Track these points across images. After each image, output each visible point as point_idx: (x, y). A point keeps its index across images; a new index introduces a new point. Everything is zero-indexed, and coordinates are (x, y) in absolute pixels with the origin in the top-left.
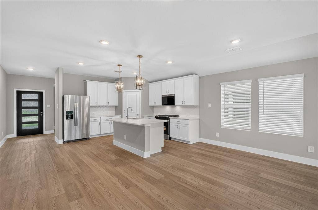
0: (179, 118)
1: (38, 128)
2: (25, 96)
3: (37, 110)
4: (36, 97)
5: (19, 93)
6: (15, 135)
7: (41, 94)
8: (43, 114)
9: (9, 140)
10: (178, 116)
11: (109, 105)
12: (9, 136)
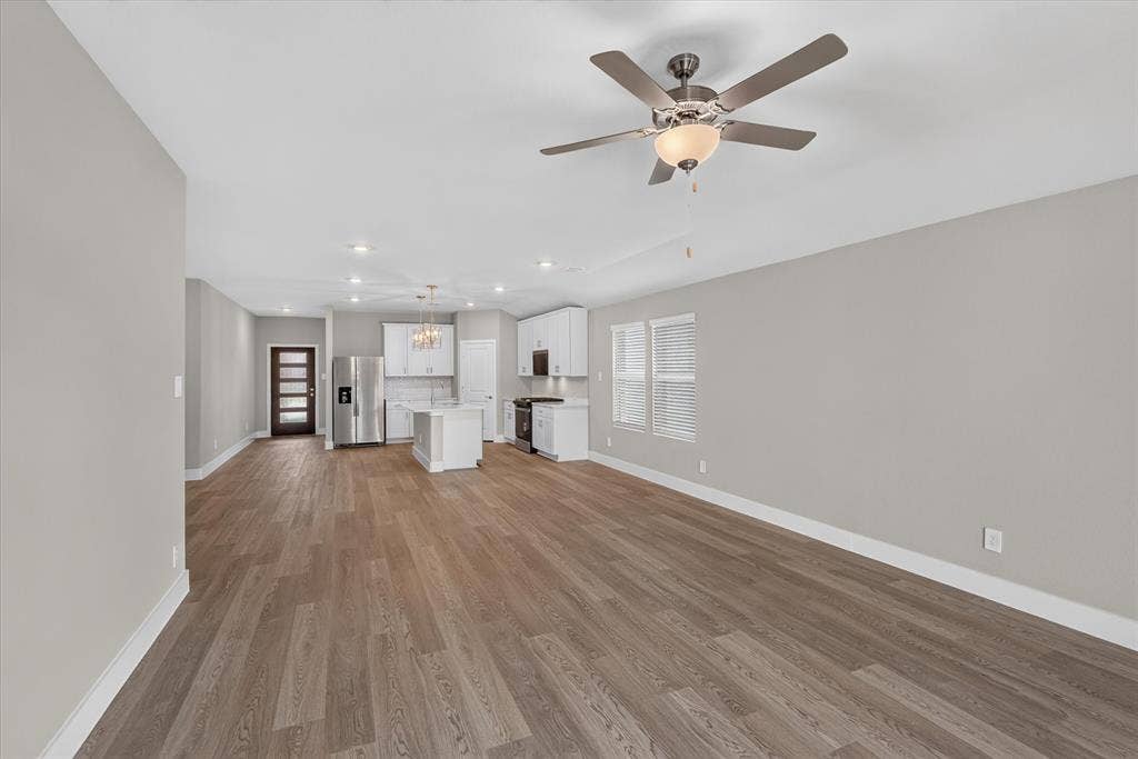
0: (565, 404)
1: (305, 421)
2: (285, 358)
3: (305, 384)
4: (302, 358)
5: (275, 352)
6: (267, 433)
7: (311, 351)
8: (314, 392)
9: (258, 441)
10: (562, 400)
11: (434, 374)
12: (260, 435)
